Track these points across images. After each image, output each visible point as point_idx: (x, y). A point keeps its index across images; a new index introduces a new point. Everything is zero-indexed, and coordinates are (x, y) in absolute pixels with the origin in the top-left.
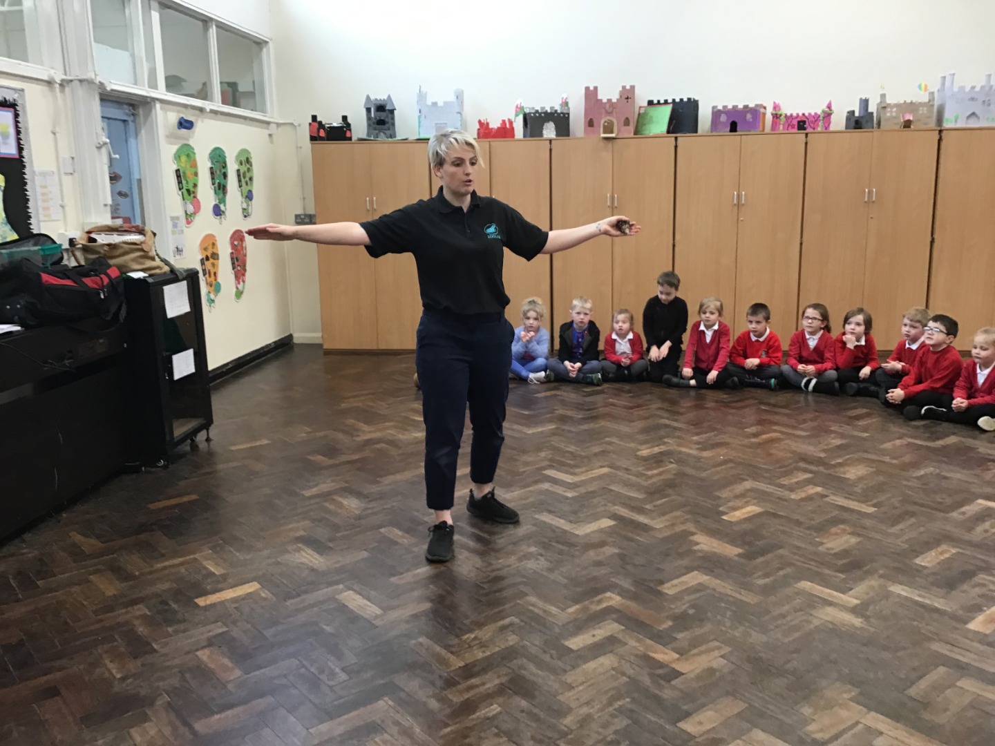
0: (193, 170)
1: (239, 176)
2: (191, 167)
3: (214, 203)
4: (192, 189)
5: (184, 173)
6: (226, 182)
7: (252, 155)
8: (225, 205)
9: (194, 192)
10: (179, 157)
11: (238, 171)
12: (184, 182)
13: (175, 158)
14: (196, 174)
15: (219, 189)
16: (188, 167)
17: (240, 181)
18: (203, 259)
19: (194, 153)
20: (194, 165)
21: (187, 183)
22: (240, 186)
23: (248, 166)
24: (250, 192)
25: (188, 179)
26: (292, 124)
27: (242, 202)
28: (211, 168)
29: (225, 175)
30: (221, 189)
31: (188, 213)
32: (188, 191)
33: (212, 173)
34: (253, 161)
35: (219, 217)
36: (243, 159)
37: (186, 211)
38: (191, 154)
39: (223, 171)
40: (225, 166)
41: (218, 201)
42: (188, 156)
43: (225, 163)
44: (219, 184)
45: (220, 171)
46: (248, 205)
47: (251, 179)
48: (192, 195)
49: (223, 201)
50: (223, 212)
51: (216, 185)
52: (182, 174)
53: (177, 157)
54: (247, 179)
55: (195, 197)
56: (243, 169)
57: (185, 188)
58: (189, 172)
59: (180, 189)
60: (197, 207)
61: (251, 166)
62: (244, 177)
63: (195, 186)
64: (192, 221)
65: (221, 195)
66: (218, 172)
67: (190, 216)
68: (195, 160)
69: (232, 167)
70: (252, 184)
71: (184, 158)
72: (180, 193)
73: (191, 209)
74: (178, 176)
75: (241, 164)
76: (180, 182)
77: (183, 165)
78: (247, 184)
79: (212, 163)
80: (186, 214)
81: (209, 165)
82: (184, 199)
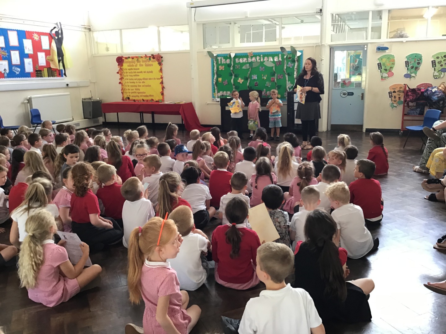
1: (434, 63)
2: (390, 62)
3: (405, 73)
4: (388, 69)
5: (384, 64)
6: (419, 66)
8: (416, 74)
9: (390, 70)
10: (382, 59)
11: (434, 61)
12: (383, 67)
14: (394, 64)
15: (412, 68)
16: (387, 62)
17: (434, 65)
18: (391, 92)
19: (393, 57)
20: (392, 61)
21: (385, 67)
23: (445, 58)
25: (386, 66)
27: (434, 73)
29: (419, 63)
30: (414, 68)
31: (384, 76)
32: (386, 70)
33: (407, 63)
36: (440, 56)
38: (391, 58)
39: (417, 62)
40: (419, 60)
41: (409, 73)
42: (388, 58)
44: (413, 66)
45: (415, 62)
46: (440, 74)
48: (388, 71)
49: (414, 72)
50: (413, 77)
51: (409, 67)
52: (382, 64)
53: (380, 59)
54: (443, 64)
56: (439, 60)
57: (383, 69)
59: (380, 69)
60: (391, 74)
62: (440, 63)
63: (391, 68)
64: (386, 79)
65: (413, 70)
66: (413, 62)
68: (393, 59)
71: (385, 59)
73: (386, 75)
74: (379, 65)
76: (380, 67)
77: (384, 61)
78: (441, 66)
79: (408, 60)
80: (382, 76)
81: (406, 60)
82: (381, 72)
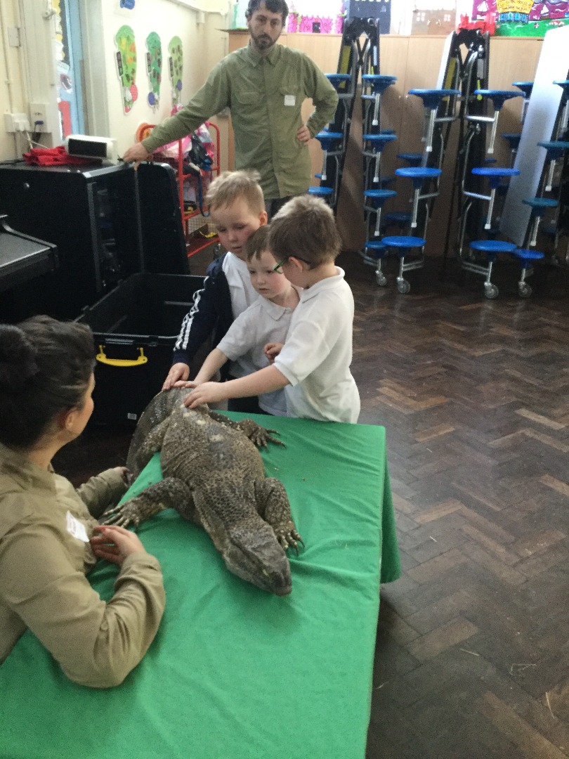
0: (132, 55)
1: (171, 64)
2: (131, 50)
3: (148, 92)
4: (131, 75)
5: (124, 56)
6: (160, 70)
7: (183, 44)
8: (158, 94)
9: (132, 79)
10: (120, 38)
11: (171, 59)
12: (124, 67)
13: (117, 40)
14: (134, 59)
15: (154, 76)
16: (128, 50)
17: (171, 70)
19: (134, 37)
20: (133, 49)
21: (127, 68)
22: (172, 75)
23: (179, 55)
24: (180, 81)
25: (127, 64)
26: (218, 14)
27: (173, 92)
28: (148, 54)
29: (159, 62)
30: (156, 77)
31: (127, 99)
32: (127, 76)
33: (149, 59)
34: (184, 49)
35: (153, 106)
36: (175, 46)
37: (125, 98)
38: (131, 38)
39: (158, 57)
40: (159, 54)
41: (152, 89)
42: (128, 38)
43: (160, 49)
44: (154, 70)
45: (156, 58)
46: (177, 96)
47: (181, 68)
48: (131, 81)
49: (156, 89)
50: (157, 101)
51: (152, 72)
52: (122, 58)
53: (118, 38)
54: (178, 68)
55: (133, 84)
56: (175, 58)
57: (124, 73)
58: (128, 56)
59: (121, 74)
60: (135, 96)
61: (182, 55)
62: (176, 67)
63: (134, 71)
64: (130, 109)
65: (156, 83)
66: (154, 59)
67: (129, 103)
68: (133, 44)
69: (166, 55)
70: (181, 73)
71: (124, 41)
72: (120, 78)
73: (129, 95)
74: (119, 60)
75: (173, 51)
76: (120, 67)
77: (124, 48)
78: (177, 74)
79: (149, 49)
80: (125, 101)
81: (147, 51)
82: (123, 85)
